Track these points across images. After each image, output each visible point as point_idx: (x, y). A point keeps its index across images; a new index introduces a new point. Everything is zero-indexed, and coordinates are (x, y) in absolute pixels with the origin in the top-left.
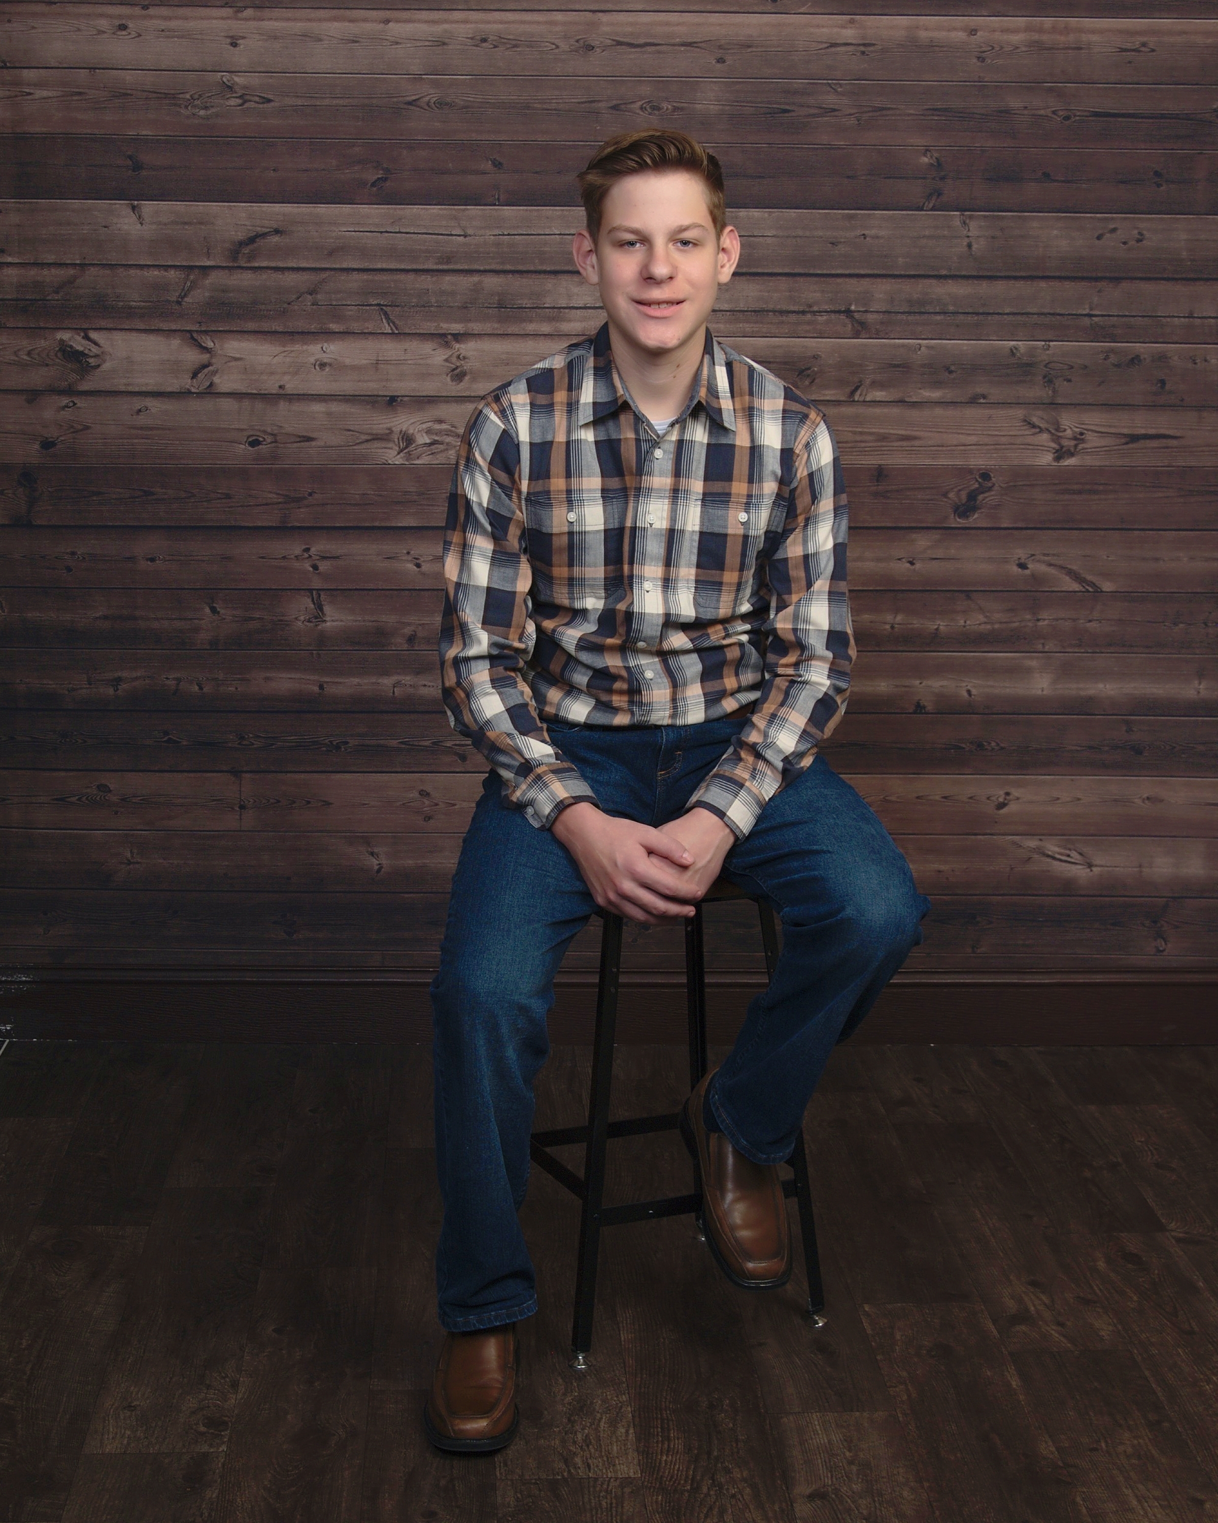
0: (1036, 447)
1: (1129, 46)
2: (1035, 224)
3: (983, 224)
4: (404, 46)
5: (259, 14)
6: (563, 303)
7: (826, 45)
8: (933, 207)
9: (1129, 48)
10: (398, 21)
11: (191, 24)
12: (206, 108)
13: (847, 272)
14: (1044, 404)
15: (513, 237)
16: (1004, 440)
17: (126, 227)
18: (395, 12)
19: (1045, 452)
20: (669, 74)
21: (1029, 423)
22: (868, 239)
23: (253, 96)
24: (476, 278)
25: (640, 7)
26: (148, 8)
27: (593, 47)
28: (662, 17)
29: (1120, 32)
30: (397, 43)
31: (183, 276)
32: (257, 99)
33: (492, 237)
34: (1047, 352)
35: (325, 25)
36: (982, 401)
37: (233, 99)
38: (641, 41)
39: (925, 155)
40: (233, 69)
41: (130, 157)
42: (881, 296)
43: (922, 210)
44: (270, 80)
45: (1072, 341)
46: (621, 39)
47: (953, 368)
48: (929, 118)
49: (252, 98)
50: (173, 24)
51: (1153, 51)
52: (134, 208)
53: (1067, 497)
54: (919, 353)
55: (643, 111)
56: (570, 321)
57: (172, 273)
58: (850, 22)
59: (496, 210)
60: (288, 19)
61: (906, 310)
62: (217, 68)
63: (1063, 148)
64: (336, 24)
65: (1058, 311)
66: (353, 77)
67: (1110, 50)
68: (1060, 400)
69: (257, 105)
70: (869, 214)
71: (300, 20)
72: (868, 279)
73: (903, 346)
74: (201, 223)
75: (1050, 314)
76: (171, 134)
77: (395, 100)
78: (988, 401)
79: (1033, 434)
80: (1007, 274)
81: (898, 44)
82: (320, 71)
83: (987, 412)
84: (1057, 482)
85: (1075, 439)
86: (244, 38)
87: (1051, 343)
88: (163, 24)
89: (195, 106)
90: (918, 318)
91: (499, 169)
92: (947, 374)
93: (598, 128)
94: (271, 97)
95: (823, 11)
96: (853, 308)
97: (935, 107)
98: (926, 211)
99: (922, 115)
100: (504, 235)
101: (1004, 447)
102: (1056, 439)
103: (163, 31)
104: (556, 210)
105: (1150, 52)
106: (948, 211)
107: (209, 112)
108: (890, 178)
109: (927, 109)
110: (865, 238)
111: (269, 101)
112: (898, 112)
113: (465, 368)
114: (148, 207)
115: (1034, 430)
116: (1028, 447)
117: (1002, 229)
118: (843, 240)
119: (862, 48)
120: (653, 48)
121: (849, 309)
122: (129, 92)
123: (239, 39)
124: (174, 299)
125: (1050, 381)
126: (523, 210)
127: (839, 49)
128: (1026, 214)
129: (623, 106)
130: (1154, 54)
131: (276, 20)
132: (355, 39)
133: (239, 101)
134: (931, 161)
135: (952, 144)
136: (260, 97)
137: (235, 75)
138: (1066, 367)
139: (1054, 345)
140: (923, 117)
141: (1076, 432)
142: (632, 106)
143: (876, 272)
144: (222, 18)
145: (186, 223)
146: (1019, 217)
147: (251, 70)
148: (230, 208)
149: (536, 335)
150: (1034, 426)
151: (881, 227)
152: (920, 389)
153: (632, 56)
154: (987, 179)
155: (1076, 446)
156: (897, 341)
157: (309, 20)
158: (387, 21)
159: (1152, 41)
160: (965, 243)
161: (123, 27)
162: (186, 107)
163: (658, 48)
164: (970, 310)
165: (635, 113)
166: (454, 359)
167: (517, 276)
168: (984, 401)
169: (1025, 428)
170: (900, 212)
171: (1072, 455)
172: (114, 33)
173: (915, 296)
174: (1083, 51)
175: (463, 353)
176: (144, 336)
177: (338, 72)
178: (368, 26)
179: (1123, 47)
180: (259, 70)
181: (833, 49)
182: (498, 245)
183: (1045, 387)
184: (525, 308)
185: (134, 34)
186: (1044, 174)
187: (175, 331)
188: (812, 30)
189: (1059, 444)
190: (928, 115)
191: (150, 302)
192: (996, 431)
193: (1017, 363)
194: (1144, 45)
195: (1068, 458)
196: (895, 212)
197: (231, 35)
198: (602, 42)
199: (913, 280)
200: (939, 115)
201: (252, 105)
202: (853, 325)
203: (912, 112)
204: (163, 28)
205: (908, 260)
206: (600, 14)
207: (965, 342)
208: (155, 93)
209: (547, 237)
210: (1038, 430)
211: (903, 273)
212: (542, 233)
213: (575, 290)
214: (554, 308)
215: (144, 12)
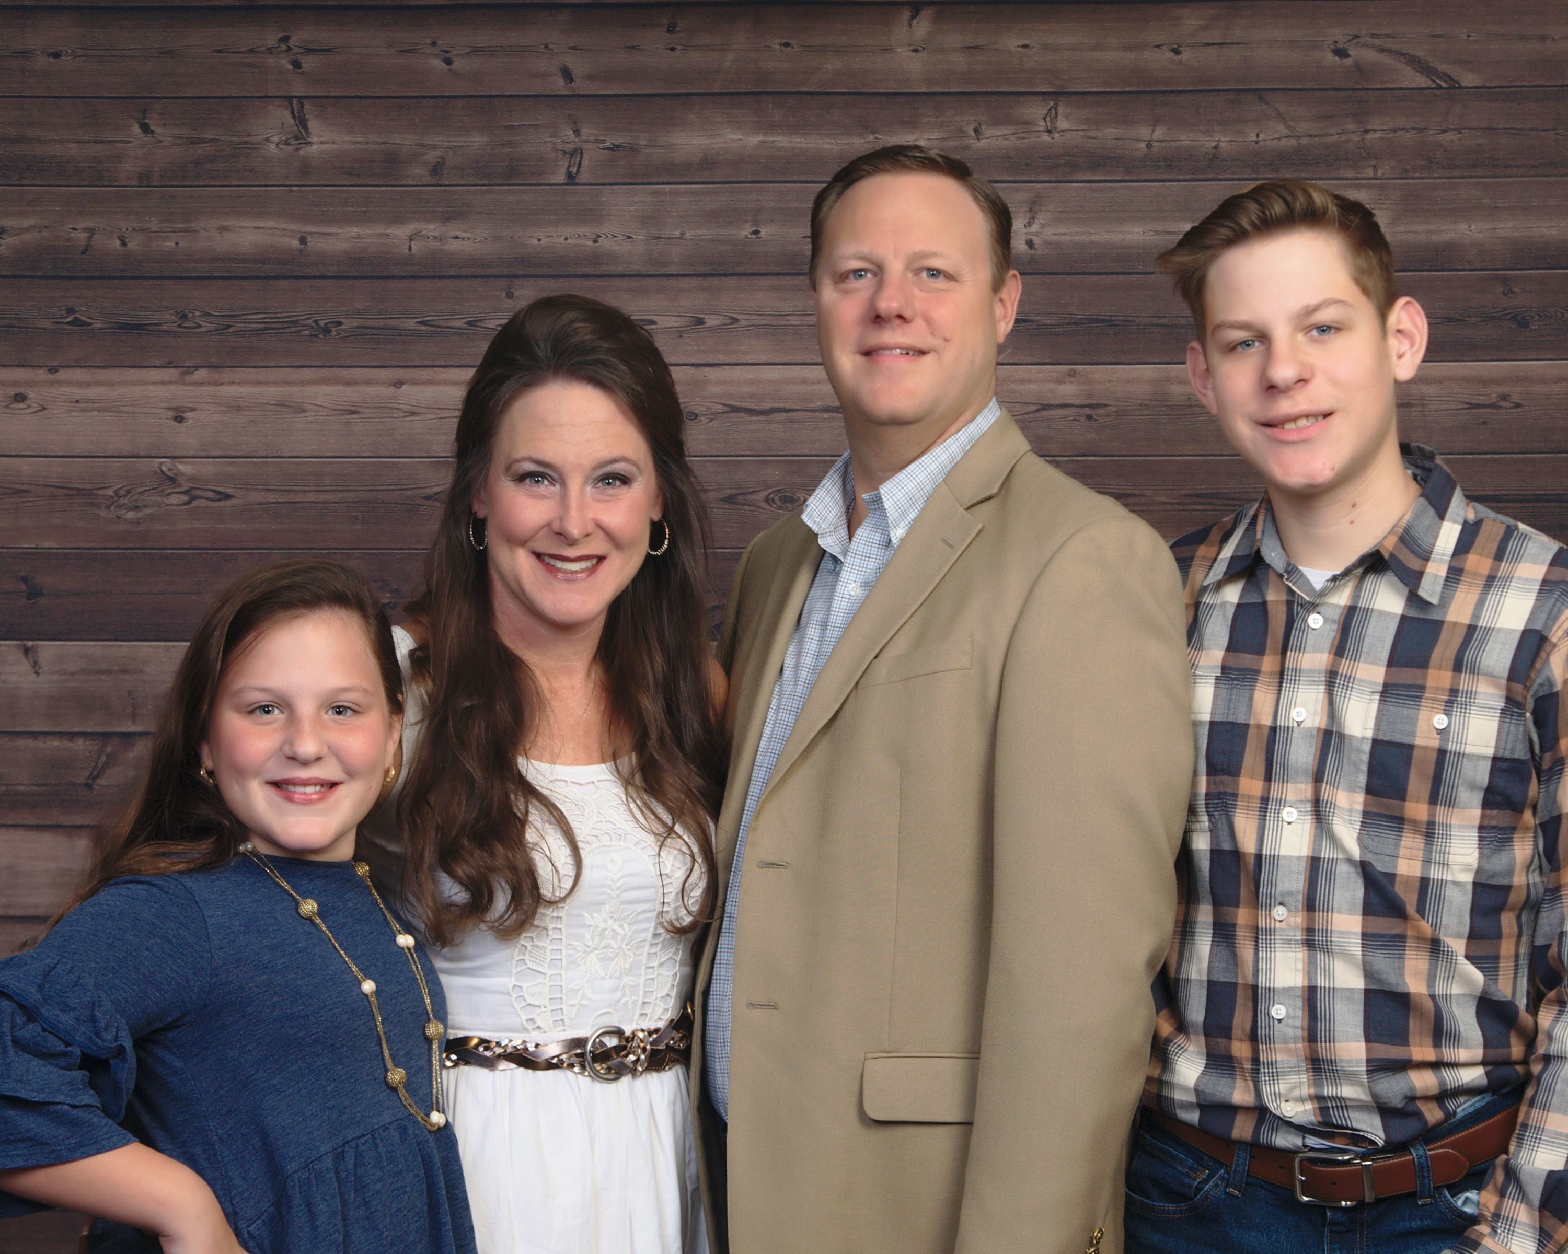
1: (1482, 400)
4: (423, 417)
5: (215, 375)
7: (1034, 408)
9: (1482, 402)
10: (415, 383)
11: (119, 392)
12: (136, 508)
17: (14, 678)
18: (411, 370)
20: (807, 452)
23: (206, 490)
25: (763, 359)
26: (57, 371)
27: (697, 416)
28: (797, 371)
29: (1468, 380)
30: (414, 414)
31: (96, 748)
32: (210, 495)
35: (311, 390)
37: (175, 495)
38: (766, 405)
40: (178, 454)
41: (24, 580)
44: (230, 468)
46: (737, 404)
49: (203, 494)
50: (92, 392)
51: (1518, 406)
52: (27, 651)
55: (770, 505)
57: (79, 745)
58: (1069, 375)
60: (258, 383)
62: (154, 453)
64: (326, 389)
66: (350, 462)
67: (1453, 407)
69: (209, 503)
71: (275, 383)
74: (125, 671)
76: (86, 546)
77: (409, 492)
81: (1141, 405)
82: (302, 454)
86: (193, 410)
88: (78, 393)
89: (120, 506)
94: (230, 491)
95: (1029, 360)
97: (1199, 492)
99: (1179, 504)
103: (77, 402)
105: (1513, 408)
107: (140, 514)
109: (1186, 495)
111: (228, 497)
112: (1143, 500)
114: (48, 649)
119: (1088, 411)
120: (784, 415)
122: (26, 487)
123: (183, 412)
124: (81, 780)
127: (1054, 412)
129: (741, 497)
130: (1520, 410)
131: (241, 384)
132: (352, 408)
133: (185, 498)
136: (215, 491)
137: (180, 462)
142: (754, 497)
144: (163, 383)
145: (101, 672)
147: (202, 454)
148: (167, 649)
153: (753, 427)
157: (288, 383)
158: (399, 384)
159: (1516, 392)
161: (20, 398)
162: (108, 507)
163: (790, 415)
165: (759, 507)
172: (7, 407)
174: (1414, 409)
176: (33, 835)
177: (328, 454)
178: (372, 390)
179: (1474, 401)
180: (214, 454)
181: (1046, 413)
185: (35, 408)
187: (80, 827)
188: (1014, 386)
190: (1188, 504)
191: (46, 785)
194: (1504, 398)
197: (174, 405)
198: (709, 408)
200: (1201, 504)
201: (202, 503)
203: (1163, 499)
204: (78, 398)
206: (707, 369)
208: (64, 488)
215: (51, 377)
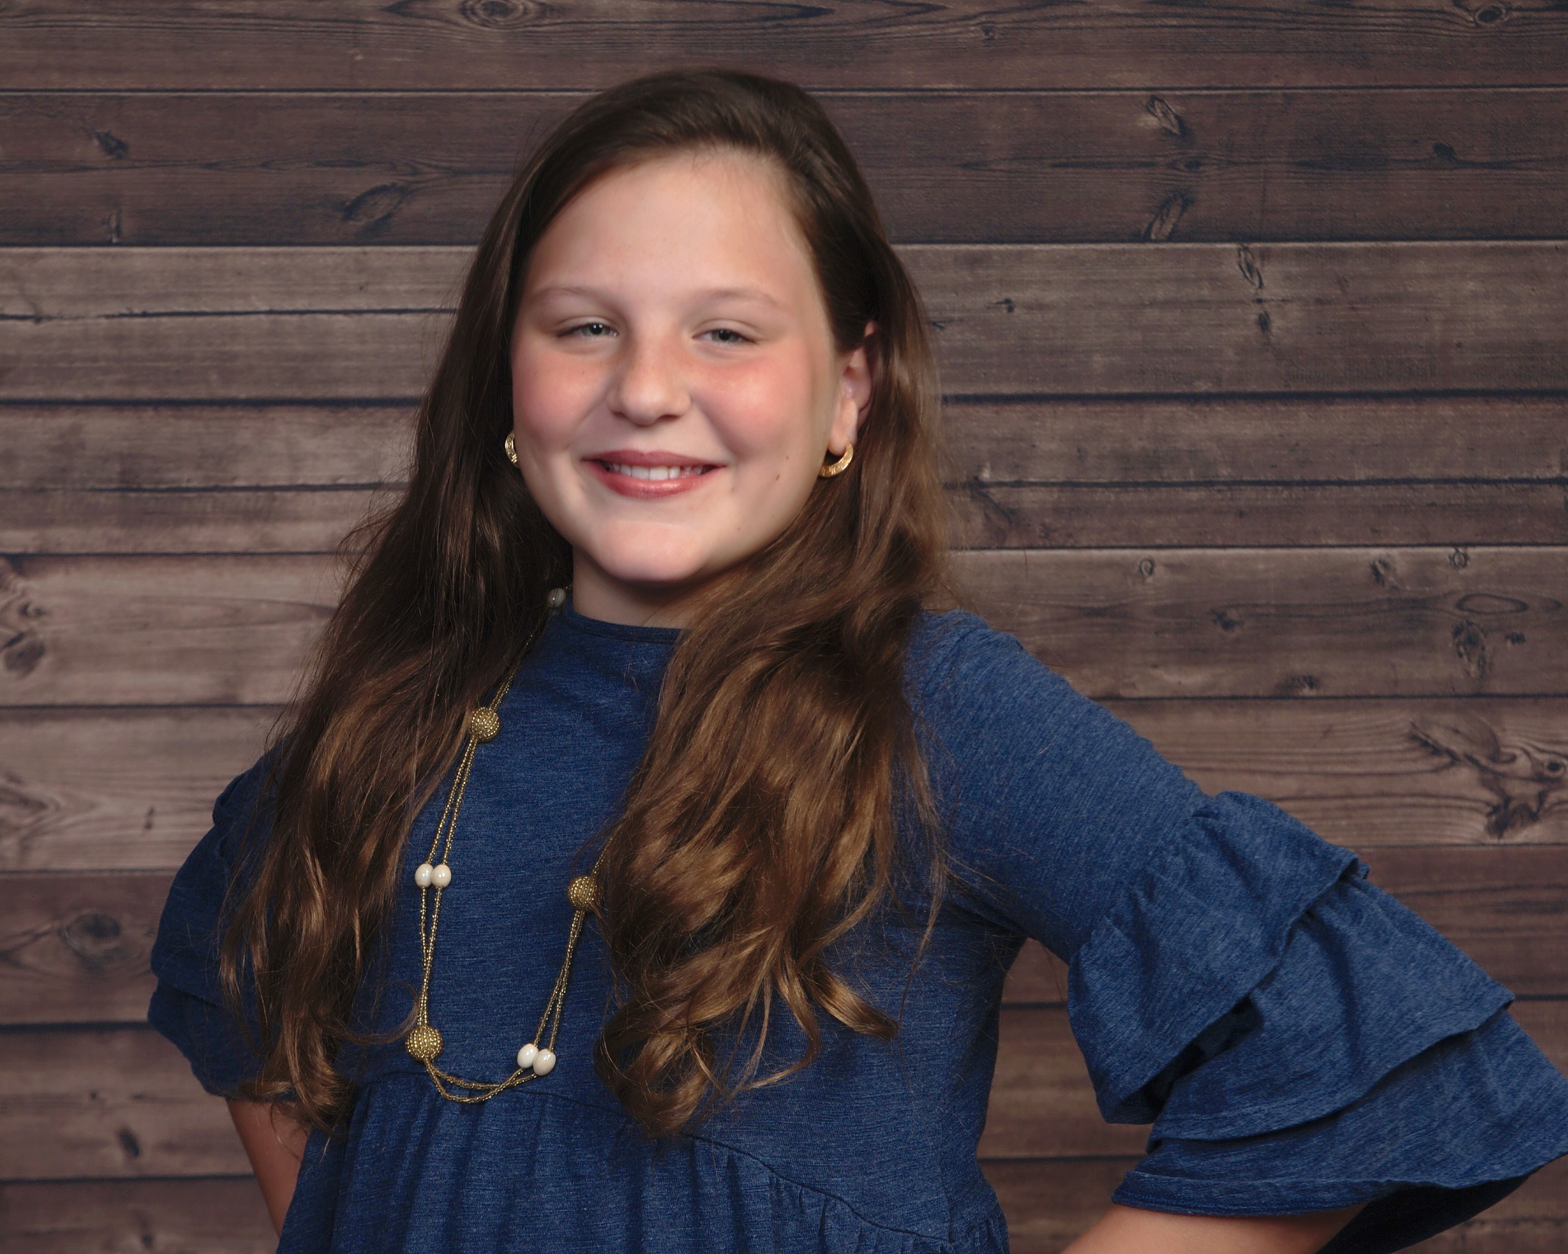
0: (1443, 802)
2: (1422, 267)
3: (1294, 270)
6: (280, 475)
8: (1173, 231)
13: (970, 390)
14: (1458, 696)
15: (154, 320)
16: (1363, 785)
19: (1465, 814)
21: (1425, 744)
22: (1017, 311)
24: (64, 420)
33: (103, 321)
34: (1462, 572)
36: (1307, 691)
39: (1150, 109)
42: (1053, 446)
43: (1146, 239)
45: (1520, 545)
47: (1233, 615)
48: (1158, 22)
53: (1524, 920)
54: (1149, 580)
56: (297, 518)
59: (114, 256)
61: (1116, 479)
63: (1484, 87)
65: (1486, 473)
68: (1498, 686)
70: (1019, 255)
72: (1019, 408)
73: (1109, 564)
75: (1465, 481)
78: (1322, 693)
79: (1436, 770)
80: (1358, 387)
83: (1322, 718)
84: (1498, 883)
85: (1539, 778)
87: (1471, 551)
90: (1145, 496)
91: (119, 157)
92: (1219, 630)
93: (359, 58)
96: (986, 475)
98: (1156, 241)
100: (132, 315)
101: (1364, 802)
102: (1491, 780)
104: (260, 254)
106: (1208, 241)
108: (1066, 165)
110: (1010, 309)
113: (41, 637)
115: (1437, 761)
116: (1423, 801)
117: (1341, 282)
118: (956, 315)
121: (976, 478)
125: (1472, 641)
126: (179, 255)
128: (1398, 244)
129: (417, 7)
134: (1166, 125)
135: (1214, 83)
138: (1509, 607)
139: (1480, 555)
140: (1139, 22)
141: (1542, 764)
143: (1038, 389)
146: (1383, 253)
149: (215, 556)
150: (1436, 750)
151: (1049, 282)
152: (1155, 666)
154: (1302, 164)
155: (1541, 797)
156: (1095, 553)
160: (1254, 317)
164: (1271, 476)
166: (13, 616)
167: (166, 412)
168: (1313, 693)
169: (1416, 754)
170: (1093, 246)
171: (1533, 817)
173: (1137, 445)
175: (36, 601)
182: (118, 339)
183: (1461, 655)
184: (188, 490)
186: (1438, 148)
189: (1501, 792)
190: (1155, 16)
192: (1344, 763)
193: (1389, 600)
195: (1523, 826)
196: (1081, 246)
199: (1129, 407)
202: (986, 516)
205: (1116, 359)
207: (1262, 552)
209: (238, 318)
210: (1446, 760)
211: (1104, 390)
212: (227, 309)
213: (309, 444)
214: (258, 488)
